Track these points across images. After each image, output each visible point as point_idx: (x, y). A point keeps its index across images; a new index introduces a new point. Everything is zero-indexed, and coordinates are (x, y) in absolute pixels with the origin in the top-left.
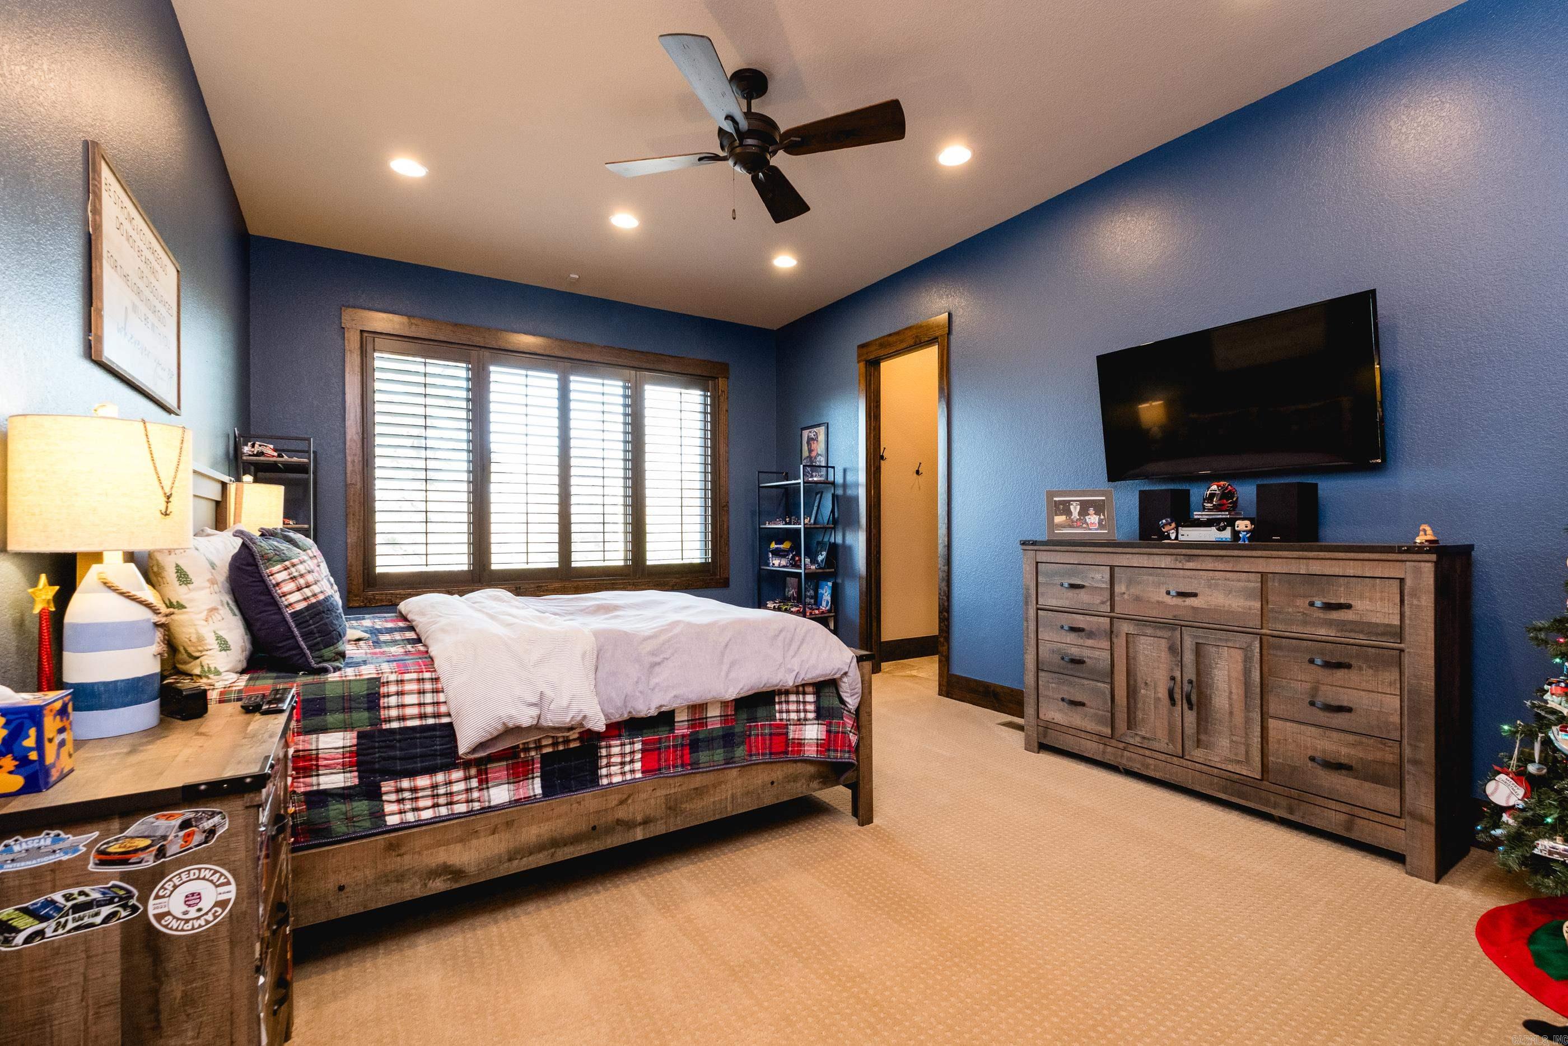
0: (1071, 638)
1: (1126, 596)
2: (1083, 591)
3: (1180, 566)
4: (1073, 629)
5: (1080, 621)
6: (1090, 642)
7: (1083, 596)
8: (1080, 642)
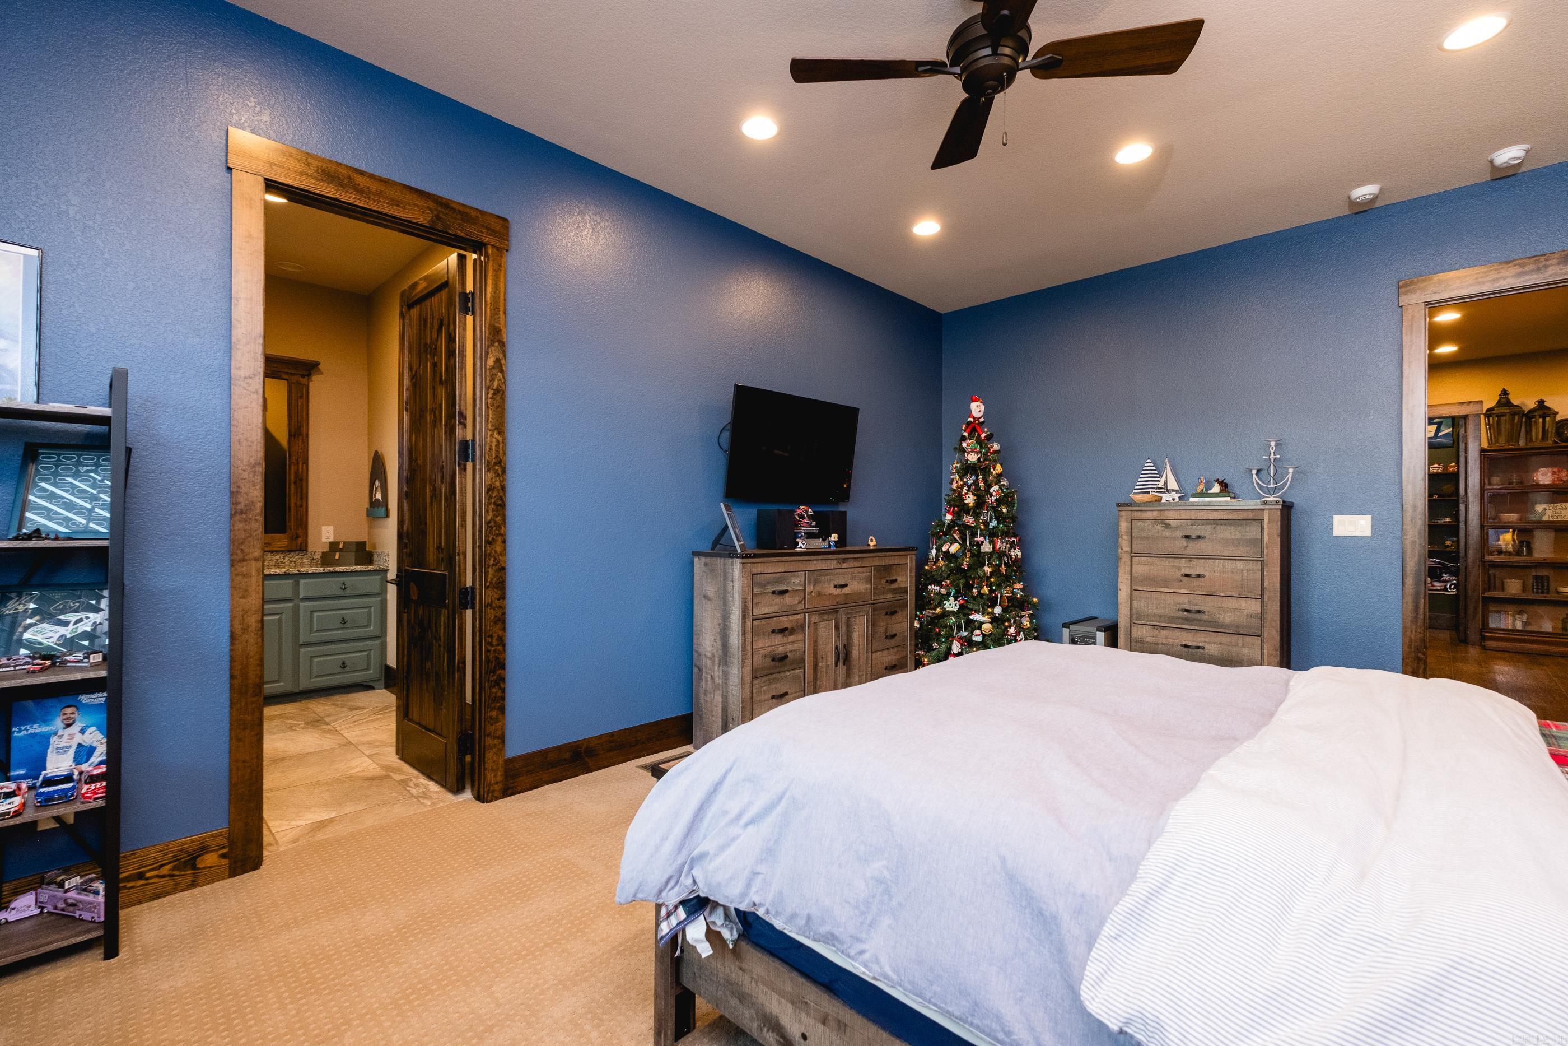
0: (778, 639)
1: (813, 594)
2: (787, 595)
3: (840, 566)
4: (782, 631)
5: (785, 622)
6: (791, 638)
7: (788, 599)
8: (785, 640)
